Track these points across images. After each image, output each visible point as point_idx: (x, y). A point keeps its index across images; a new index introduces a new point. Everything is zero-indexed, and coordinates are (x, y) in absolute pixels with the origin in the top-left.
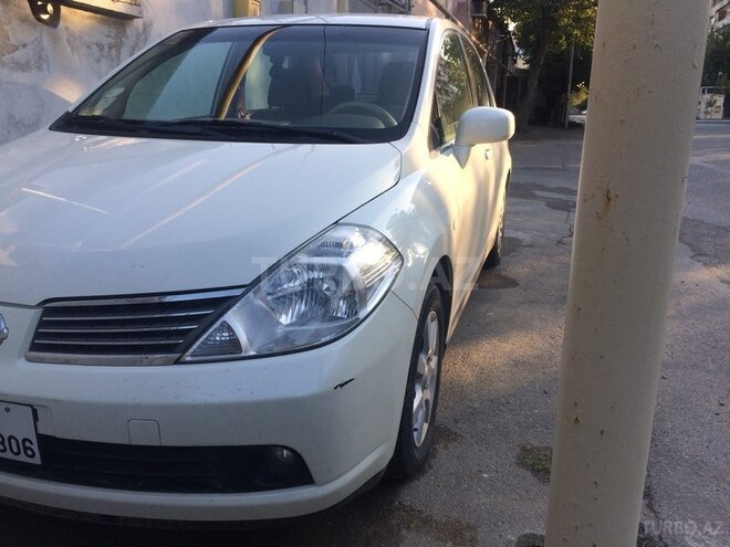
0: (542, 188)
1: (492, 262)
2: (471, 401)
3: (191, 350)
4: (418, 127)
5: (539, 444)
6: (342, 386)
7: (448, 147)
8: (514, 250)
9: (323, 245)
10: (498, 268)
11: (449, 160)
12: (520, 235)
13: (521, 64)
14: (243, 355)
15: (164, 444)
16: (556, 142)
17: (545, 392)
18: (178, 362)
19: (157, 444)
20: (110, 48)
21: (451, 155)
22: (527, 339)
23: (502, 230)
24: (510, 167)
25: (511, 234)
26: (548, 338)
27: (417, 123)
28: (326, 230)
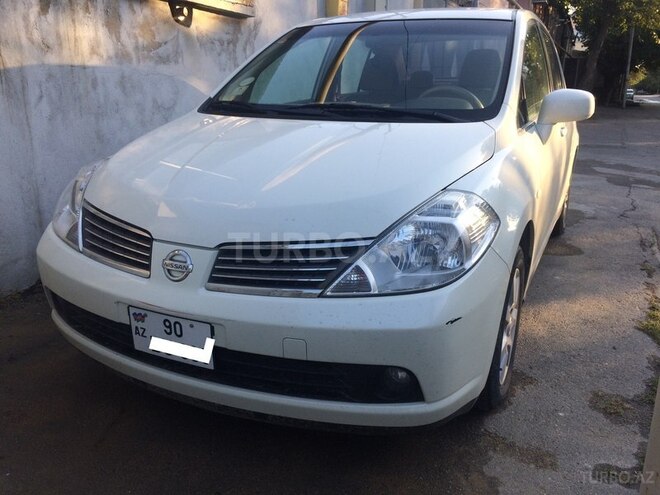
0: (602, 164)
1: (558, 231)
2: (544, 351)
3: (331, 287)
4: (508, 108)
5: (611, 392)
6: (452, 322)
7: (531, 126)
8: (577, 222)
9: (435, 207)
10: (562, 237)
11: (532, 137)
12: (582, 208)
13: (579, 47)
14: (372, 292)
15: (310, 358)
16: (614, 121)
17: (614, 348)
18: (320, 296)
19: (304, 358)
20: (228, 44)
21: (535, 133)
22: (594, 302)
23: (567, 202)
24: (577, 144)
25: (574, 206)
26: (615, 301)
27: (507, 104)
28: (437, 195)
